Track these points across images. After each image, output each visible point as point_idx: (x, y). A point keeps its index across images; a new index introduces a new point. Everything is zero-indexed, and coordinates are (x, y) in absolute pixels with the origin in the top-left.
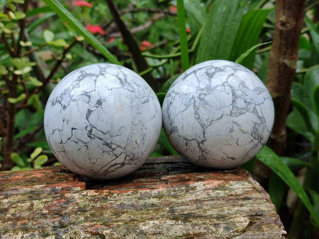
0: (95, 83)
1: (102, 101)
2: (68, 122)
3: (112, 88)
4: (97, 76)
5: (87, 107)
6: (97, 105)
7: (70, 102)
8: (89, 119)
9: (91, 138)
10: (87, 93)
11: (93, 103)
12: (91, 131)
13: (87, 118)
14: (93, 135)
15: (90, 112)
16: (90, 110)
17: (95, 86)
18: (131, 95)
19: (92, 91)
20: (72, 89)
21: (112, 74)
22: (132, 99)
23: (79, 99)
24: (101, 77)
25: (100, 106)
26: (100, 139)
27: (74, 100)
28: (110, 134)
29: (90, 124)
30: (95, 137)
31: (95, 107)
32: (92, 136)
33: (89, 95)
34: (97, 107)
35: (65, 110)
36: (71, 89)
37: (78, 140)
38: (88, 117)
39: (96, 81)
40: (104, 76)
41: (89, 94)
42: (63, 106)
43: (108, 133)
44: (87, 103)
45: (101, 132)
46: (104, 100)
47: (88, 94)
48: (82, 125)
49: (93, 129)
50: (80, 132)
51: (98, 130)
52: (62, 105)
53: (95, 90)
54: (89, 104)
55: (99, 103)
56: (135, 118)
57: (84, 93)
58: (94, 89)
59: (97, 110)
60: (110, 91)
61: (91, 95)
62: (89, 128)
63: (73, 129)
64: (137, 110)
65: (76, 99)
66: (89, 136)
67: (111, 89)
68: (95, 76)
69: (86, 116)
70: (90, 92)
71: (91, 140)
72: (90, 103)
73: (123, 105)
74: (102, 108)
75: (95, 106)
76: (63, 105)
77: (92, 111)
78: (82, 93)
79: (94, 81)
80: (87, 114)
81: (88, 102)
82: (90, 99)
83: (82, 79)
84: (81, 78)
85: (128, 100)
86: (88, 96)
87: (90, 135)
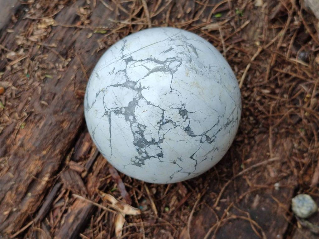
0: (152, 104)
1: (183, 109)
2: (180, 159)
3: (171, 87)
4: (141, 97)
5: (180, 131)
6: (185, 117)
7: (158, 146)
8: (195, 134)
9: (213, 141)
10: (161, 121)
11: (179, 120)
12: (208, 137)
13: (193, 136)
14: (212, 137)
15: (188, 130)
16: (185, 128)
17: (157, 107)
18: (186, 66)
19: (162, 115)
20: (142, 135)
21: (145, 77)
22: (192, 68)
23: (164, 135)
24: (143, 92)
25: (188, 113)
26: (220, 130)
27: (161, 141)
28: (221, 117)
29: (202, 135)
30: (215, 136)
31: (186, 120)
32: (212, 139)
33: (166, 119)
34: (187, 118)
35: (164, 156)
36: (140, 137)
37: (204, 156)
38: (192, 134)
39: (150, 102)
40: (144, 88)
41: (164, 119)
42: (157, 157)
43: (220, 117)
44: (175, 128)
45: (214, 126)
46: (183, 105)
47: (164, 121)
48: (195, 145)
49: (207, 134)
50: (201, 150)
51: (211, 130)
52: (153, 157)
53: (164, 110)
54: (179, 126)
55: (183, 113)
56: (214, 76)
57: (159, 125)
58: (162, 110)
59: (191, 119)
60: (174, 92)
61: (167, 118)
62: (204, 138)
63: (191, 157)
64: (206, 68)
65: (161, 138)
66: (211, 143)
67: (171, 89)
68: (139, 100)
69: (190, 135)
70: (163, 117)
71: (215, 141)
72: (177, 124)
73: (197, 83)
74: (191, 113)
75: (184, 120)
76: (155, 155)
77: (188, 127)
78: (158, 128)
79: (148, 104)
80: (188, 134)
81: (175, 126)
82: (172, 122)
83: (134, 117)
84: (131, 118)
85: (192, 74)
86: (166, 123)
87: (210, 140)
